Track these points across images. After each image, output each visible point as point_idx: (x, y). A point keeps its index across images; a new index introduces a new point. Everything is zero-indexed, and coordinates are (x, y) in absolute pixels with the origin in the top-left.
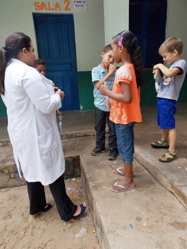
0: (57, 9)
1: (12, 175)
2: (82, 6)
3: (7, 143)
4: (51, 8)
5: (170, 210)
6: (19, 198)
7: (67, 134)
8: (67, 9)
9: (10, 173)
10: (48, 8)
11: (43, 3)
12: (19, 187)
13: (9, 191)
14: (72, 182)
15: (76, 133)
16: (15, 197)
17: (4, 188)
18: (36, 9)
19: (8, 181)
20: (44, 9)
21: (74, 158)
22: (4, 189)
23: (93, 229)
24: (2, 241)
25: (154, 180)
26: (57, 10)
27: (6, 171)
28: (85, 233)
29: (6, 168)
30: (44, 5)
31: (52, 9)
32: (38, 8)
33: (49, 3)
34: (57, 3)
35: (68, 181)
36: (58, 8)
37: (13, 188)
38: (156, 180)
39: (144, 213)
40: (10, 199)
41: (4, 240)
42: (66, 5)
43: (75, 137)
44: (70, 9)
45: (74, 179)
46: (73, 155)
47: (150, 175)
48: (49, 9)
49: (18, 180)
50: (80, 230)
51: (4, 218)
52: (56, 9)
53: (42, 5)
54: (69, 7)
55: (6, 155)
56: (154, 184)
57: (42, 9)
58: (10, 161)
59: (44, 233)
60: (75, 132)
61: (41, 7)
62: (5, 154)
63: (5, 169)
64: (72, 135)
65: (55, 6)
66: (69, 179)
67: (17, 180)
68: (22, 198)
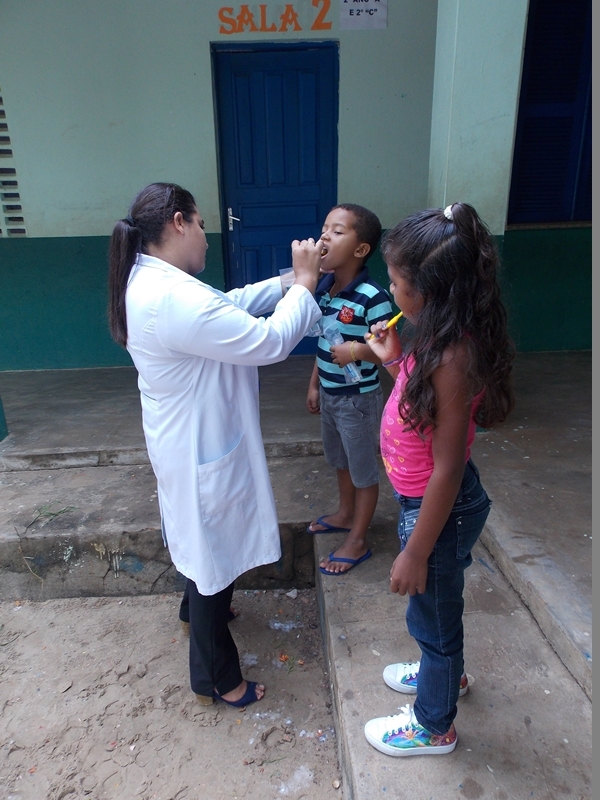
0: (288, 26)
1: (116, 562)
2: (369, 12)
3: (110, 457)
4: (269, 25)
5: (584, 776)
6: (131, 633)
7: (284, 444)
8: (319, 24)
9: (112, 555)
10: (259, 25)
11: (245, 8)
12: (134, 598)
13: (107, 607)
14: (288, 602)
15: (311, 443)
16: (120, 630)
17: (94, 595)
18: (223, 30)
19: (104, 578)
20: (247, 28)
21: (296, 529)
22: (94, 600)
23: (334, 776)
24: (75, 764)
25: (545, 651)
26: (286, 30)
27: (101, 550)
28: (307, 785)
29: (99, 540)
30: (249, 14)
31: (273, 28)
32: (228, 27)
33: (263, 8)
34: (289, 8)
35: (276, 595)
36: (291, 24)
37: (119, 599)
38: (552, 653)
39: (491, 770)
40: (108, 632)
41: (81, 762)
42: (317, 11)
43: (308, 456)
44: (328, 26)
45: (293, 594)
46: (294, 521)
47: (537, 629)
48: (264, 28)
49: (132, 577)
50: (293, 770)
51: (86, 692)
52: (284, 29)
53: (240, 18)
54: (326, 20)
55: (105, 496)
56: (544, 668)
57: (241, 30)
58: (112, 520)
59: (189, 760)
60: (307, 440)
61: (237, 21)
62: (101, 492)
63: (99, 544)
64: (299, 448)
65: (283, 17)
66: (278, 590)
67: (128, 579)
68: (139, 637)
